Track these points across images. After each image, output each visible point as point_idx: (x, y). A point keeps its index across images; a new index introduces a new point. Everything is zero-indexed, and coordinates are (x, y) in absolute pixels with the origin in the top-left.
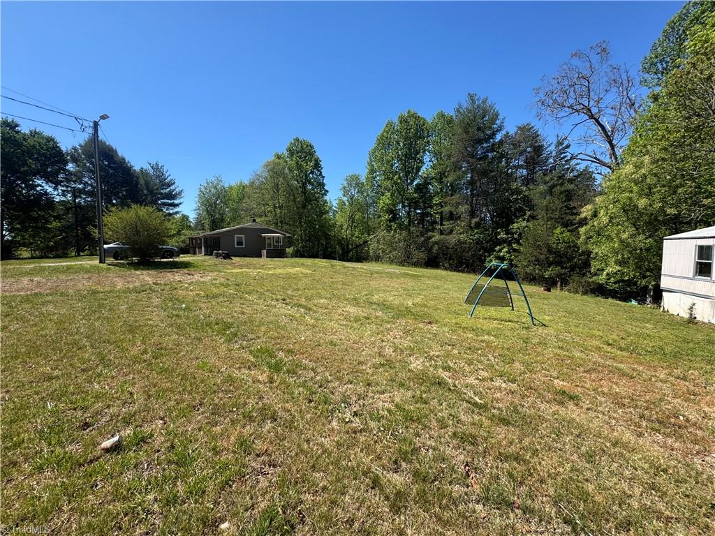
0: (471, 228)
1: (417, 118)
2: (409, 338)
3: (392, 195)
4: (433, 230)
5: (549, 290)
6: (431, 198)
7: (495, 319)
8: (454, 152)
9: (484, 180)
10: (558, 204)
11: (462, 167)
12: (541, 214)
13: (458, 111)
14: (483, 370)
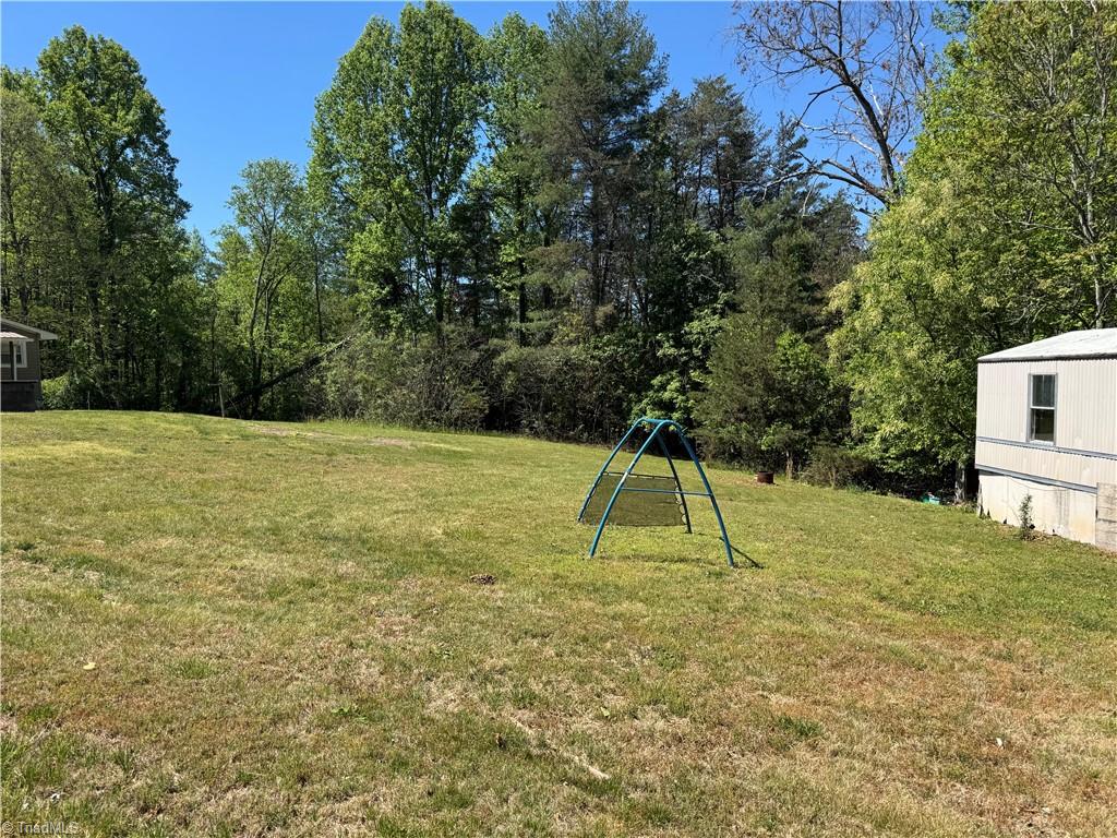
0: (597, 330)
1: (453, 25)
2: (430, 628)
3: (389, 231)
4: (502, 333)
5: (769, 480)
6: (496, 245)
7: (649, 558)
8: (550, 130)
9: (624, 209)
10: (785, 276)
11: (572, 170)
12: (749, 298)
13: (559, 21)
14: (614, 692)
